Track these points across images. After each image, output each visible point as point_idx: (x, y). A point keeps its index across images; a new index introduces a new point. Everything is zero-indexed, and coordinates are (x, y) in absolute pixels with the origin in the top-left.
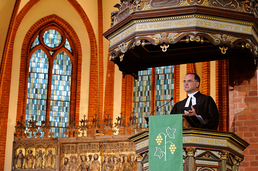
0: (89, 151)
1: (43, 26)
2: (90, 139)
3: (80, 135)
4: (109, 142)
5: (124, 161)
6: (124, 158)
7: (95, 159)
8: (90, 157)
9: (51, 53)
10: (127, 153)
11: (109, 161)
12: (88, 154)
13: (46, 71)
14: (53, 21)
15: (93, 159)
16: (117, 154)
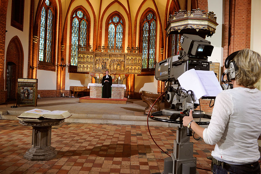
0: (106, 57)
1: (77, 9)
2: (106, 53)
3: (102, 51)
4: (113, 54)
5: (118, 61)
6: (118, 60)
7: (108, 60)
8: (106, 59)
9: (80, 20)
10: (119, 59)
11: (113, 61)
12: (105, 58)
13: (78, 26)
14: (81, 8)
15: (107, 60)
16: (115, 59)
